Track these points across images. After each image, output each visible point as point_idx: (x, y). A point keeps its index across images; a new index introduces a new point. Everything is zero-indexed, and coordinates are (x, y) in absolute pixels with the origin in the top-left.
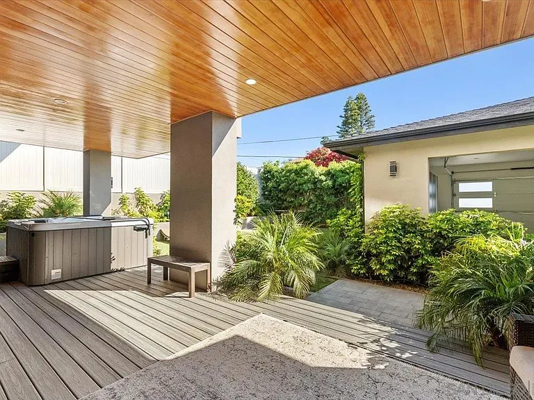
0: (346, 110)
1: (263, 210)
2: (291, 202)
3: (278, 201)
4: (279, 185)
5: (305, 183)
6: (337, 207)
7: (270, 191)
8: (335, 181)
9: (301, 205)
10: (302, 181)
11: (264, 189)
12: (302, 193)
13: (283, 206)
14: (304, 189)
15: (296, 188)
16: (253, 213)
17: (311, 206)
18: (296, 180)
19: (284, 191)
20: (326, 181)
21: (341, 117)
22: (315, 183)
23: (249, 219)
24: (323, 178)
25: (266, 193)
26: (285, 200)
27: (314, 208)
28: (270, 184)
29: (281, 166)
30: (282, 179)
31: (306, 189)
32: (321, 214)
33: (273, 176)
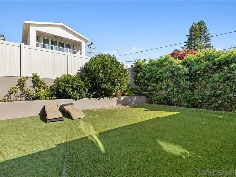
0: (190, 32)
1: (133, 92)
2: (154, 86)
3: (144, 86)
4: (145, 75)
5: (165, 72)
6: (191, 90)
7: (139, 79)
8: (191, 69)
9: (161, 89)
10: (162, 71)
11: (135, 78)
12: (162, 80)
13: (148, 89)
14: (163, 77)
15: (158, 77)
16: (126, 94)
17: (169, 89)
18: (158, 70)
19: (149, 79)
20: (183, 68)
21: (187, 36)
22: (173, 72)
23: (122, 98)
24: (181, 66)
25: (136, 81)
26: (150, 85)
27: (171, 91)
28: (139, 75)
29: (147, 62)
30: (147, 70)
31: (166, 76)
32: (177, 95)
33: (141, 69)
